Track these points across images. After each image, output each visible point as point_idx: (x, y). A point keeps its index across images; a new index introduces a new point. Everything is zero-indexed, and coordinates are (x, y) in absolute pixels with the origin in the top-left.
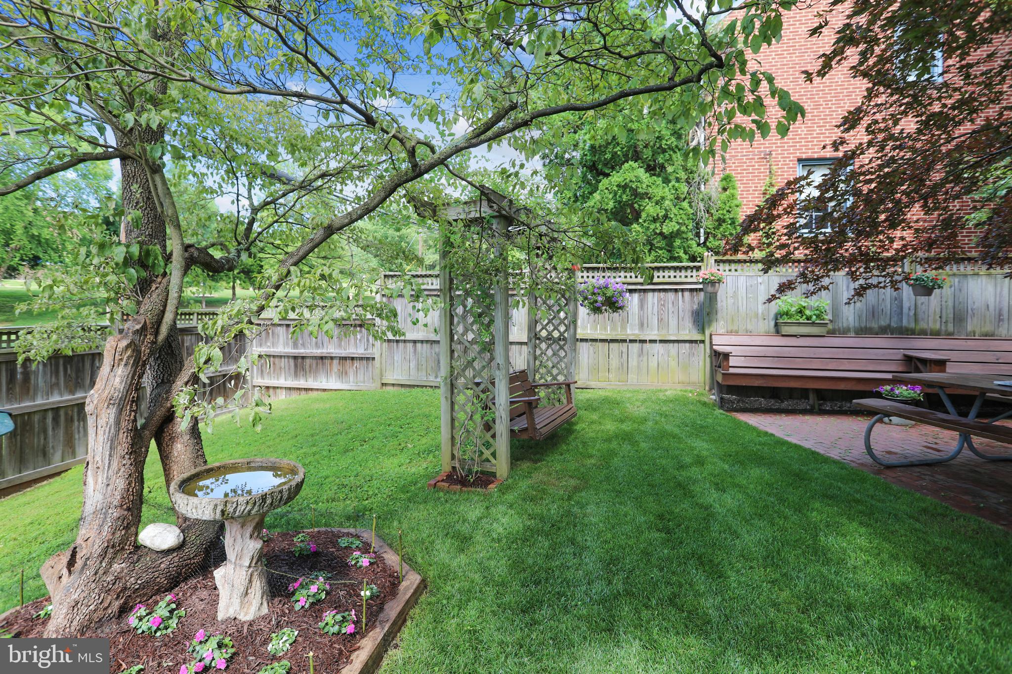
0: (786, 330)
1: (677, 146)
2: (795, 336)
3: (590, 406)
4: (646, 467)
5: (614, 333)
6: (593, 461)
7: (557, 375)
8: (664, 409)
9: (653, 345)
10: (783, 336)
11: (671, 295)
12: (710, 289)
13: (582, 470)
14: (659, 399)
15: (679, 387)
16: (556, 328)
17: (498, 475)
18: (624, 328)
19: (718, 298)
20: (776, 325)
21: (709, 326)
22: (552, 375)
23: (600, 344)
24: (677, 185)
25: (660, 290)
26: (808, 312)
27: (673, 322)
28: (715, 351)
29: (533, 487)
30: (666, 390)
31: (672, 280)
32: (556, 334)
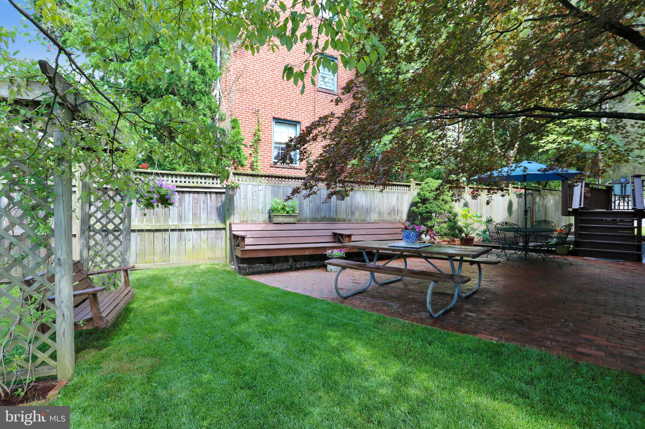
0: (276, 220)
1: (205, 92)
2: (281, 223)
3: (142, 284)
4: (207, 331)
5: (158, 224)
6: (159, 335)
7: (112, 262)
8: (202, 279)
9: (189, 232)
10: (274, 223)
11: (202, 196)
12: (231, 192)
13: (153, 346)
14: (196, 273)
15: (209, 262)
16: (111, 221)
17: (59, 378)
18: (166, 220)
19: (235, 199)
20: (270, 217)
21: (229, 218)
22: (106, 262)
23: (146, 233)
24: (205, 118)
25: (194, 192)
26: (287, 209)
27: (204, 216)
28: (234, 235)
29: (106, 379)
30: (200, 265)
31: (203, 185)
32: (111, 227)
